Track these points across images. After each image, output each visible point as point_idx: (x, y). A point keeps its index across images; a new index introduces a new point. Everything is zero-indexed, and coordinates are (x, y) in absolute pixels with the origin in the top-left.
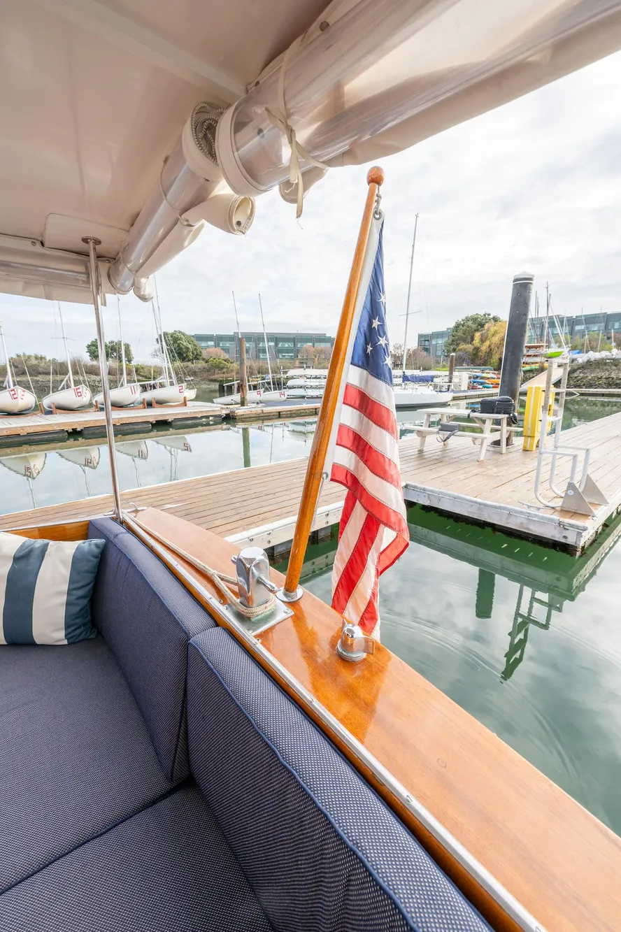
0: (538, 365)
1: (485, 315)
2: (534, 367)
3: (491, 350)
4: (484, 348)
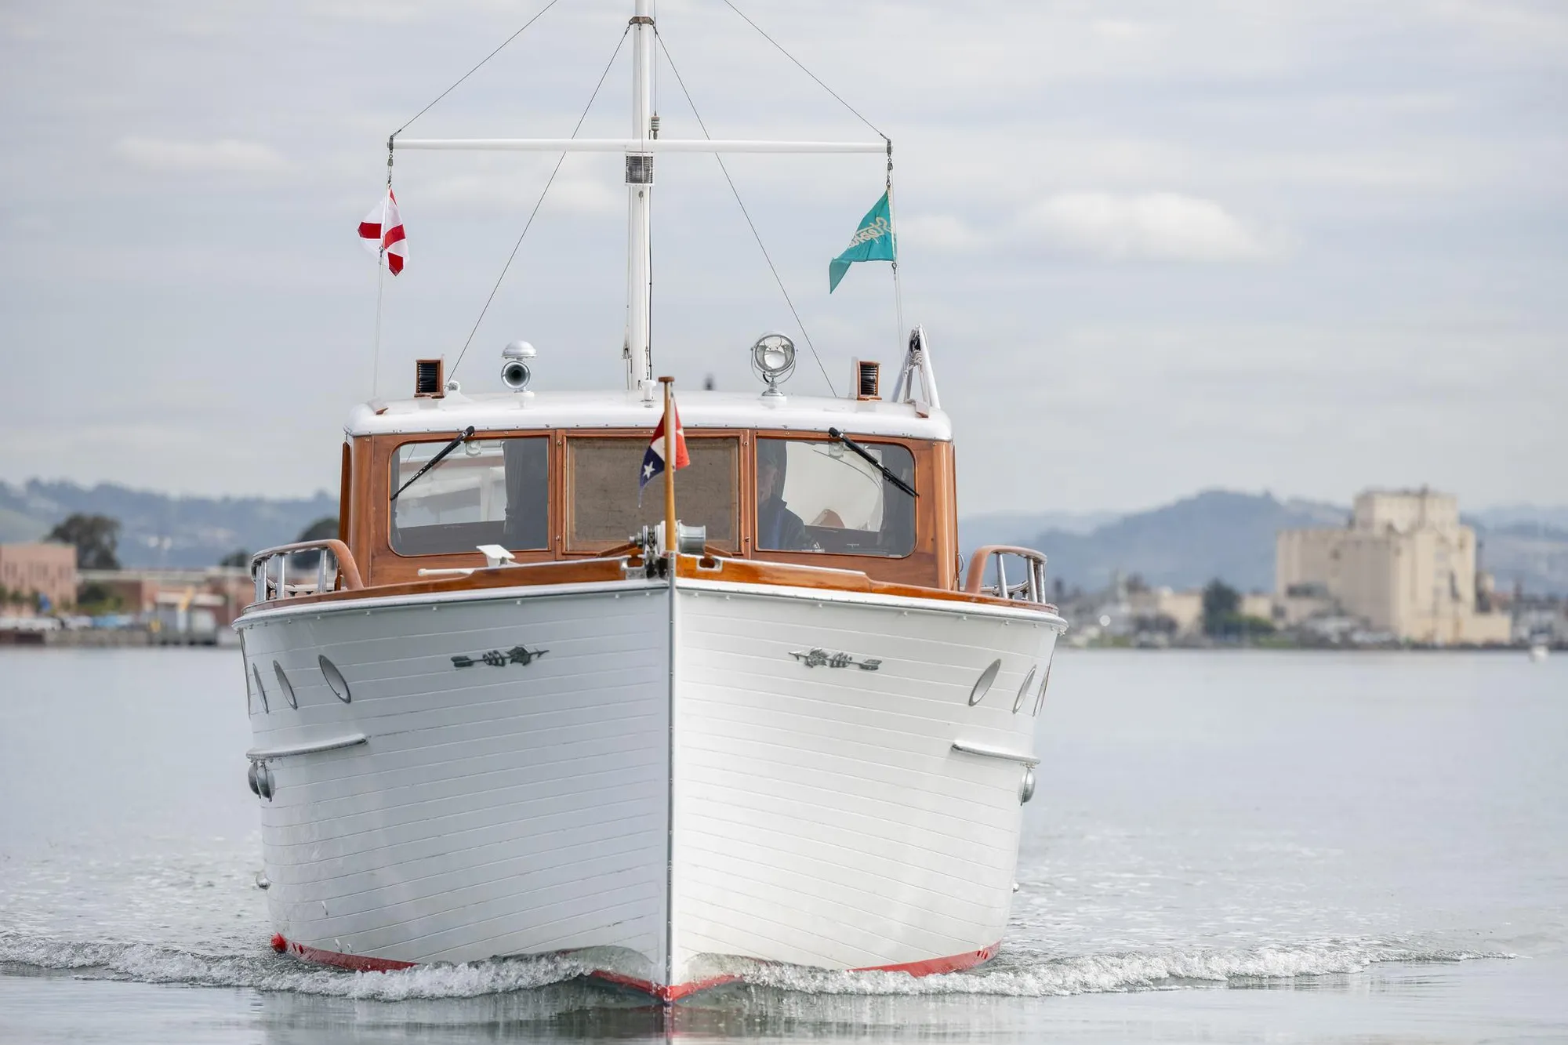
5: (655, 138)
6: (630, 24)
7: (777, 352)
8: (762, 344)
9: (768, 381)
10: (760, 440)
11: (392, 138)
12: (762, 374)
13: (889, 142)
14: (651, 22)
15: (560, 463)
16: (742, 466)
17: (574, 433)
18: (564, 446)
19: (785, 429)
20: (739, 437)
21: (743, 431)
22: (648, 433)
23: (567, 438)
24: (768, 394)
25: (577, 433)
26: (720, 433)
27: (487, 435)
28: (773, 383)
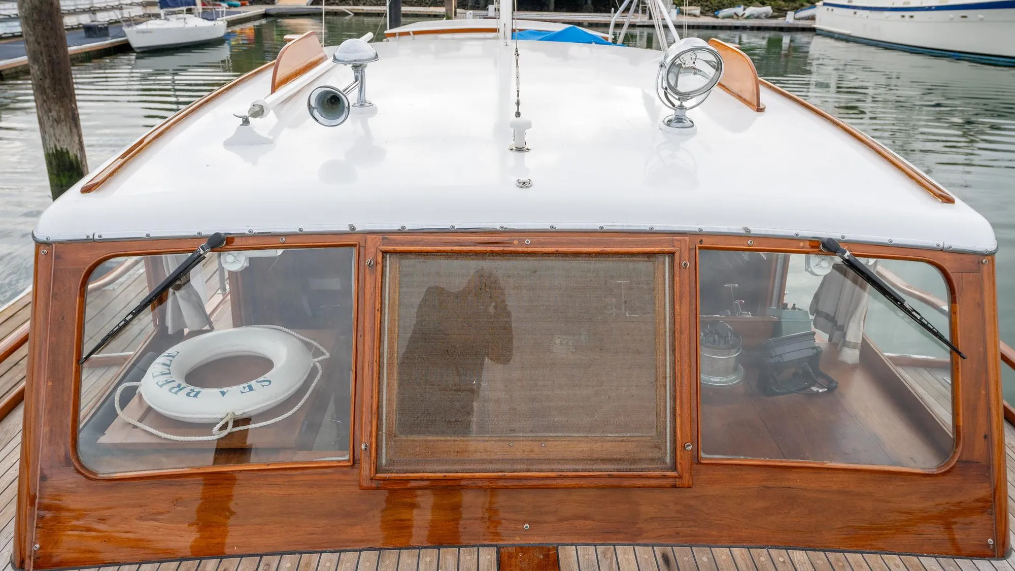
8: (678, 62)
9: (674, 105)
10: (702, 251)
15: (373, 300)
16: (677, 307)
17: (397, 244)
18: (379, 267)
19: (747, 235)
20: (673, 253)
21: (680, 241)
22: (521, 243)
23: (384, 253)
24: (673, 124)
25: (403, 245)
26: (642, 246)
27: (251, 242)
28: (681, 107)
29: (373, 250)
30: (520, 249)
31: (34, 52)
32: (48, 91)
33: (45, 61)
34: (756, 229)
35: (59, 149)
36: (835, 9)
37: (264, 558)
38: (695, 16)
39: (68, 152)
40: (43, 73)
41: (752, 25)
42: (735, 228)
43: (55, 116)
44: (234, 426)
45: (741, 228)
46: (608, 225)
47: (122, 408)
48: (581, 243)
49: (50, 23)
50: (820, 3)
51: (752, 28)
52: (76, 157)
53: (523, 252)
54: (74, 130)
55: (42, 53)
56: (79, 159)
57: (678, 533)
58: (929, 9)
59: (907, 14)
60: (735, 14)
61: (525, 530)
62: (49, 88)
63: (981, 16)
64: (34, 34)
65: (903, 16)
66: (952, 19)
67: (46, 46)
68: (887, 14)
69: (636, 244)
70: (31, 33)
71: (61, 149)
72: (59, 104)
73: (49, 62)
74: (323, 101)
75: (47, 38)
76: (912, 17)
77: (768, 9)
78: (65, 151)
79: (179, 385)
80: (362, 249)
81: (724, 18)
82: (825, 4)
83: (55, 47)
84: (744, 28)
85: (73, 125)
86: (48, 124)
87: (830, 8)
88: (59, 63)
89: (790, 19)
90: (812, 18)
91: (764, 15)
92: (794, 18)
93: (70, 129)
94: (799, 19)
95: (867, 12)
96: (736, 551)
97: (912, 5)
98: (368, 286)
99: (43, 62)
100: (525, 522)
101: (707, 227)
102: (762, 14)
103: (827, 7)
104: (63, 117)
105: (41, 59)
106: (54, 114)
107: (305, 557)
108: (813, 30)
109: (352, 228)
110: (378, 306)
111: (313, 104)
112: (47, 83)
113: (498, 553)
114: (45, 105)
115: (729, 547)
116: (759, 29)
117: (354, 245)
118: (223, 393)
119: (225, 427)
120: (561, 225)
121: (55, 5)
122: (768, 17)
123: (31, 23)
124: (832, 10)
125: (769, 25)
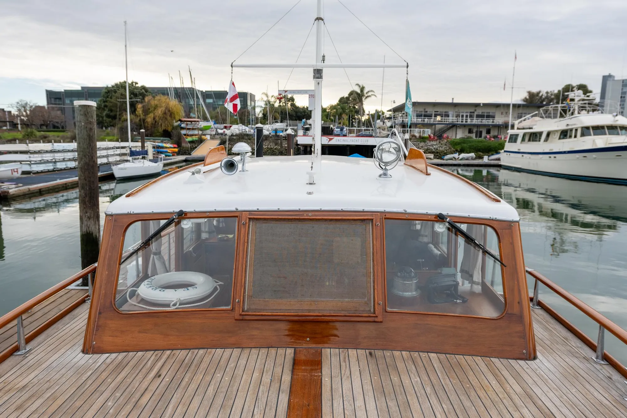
0: (197, 137)
1: (132, 83)
2: (195, 138)
3: (156, 122)
4: (149, 119)
5: (324, 62)
6: (315, 20)
7: (389, 152)
8: (381, 148)
9: (382, 168)
10: (386, 220)
11: (232, 63)
12: (378, 163)
13: (407, 64)
14: (323, 20)
15: (244, 238)
16: (375, 242)
17: (255, 216)
18: (247, 225)
19: (405, 213)
20: (373, 219)
21: (376, 215)
22: (307, 215)
23: (250, 219)
24: (382, 176)
25: (257, 216)
26: (359, 216)
27: (194, 215)
28: (386, 169)
29: (245, 218)
30: (307, 217)
31: (83, 184)
32: (87, 203)
33: (87, 189)
34: (409, 211)
35: (88, 232)
36: (511, 154)
37: (191, 350)
38: (431, 159)
39: (92, 234)
40: (86, 194)
41: (464, 163)
42: (400, 210)
43: (89, 216)
44: (179, 305)
45: (402, 210)
46: (345, 208)
47: (130, 298)
48: (333, 215)
49: (92, 170)
50: (503, 151)
51: (464, 165)
52: (96, 236)
53: (308, 219)
54: (97, 222)
55: (86, 185)
56: (97, 237)
57: (377, 344)
58: (564, 153)
59: (552, 156)
60: (454, 157)
61: (308, 341)
62: (88, 201)
63: (594, 156)
64: (84, 176)
65: (550, 157)
66: (578, 158)
67: (89, 181)
68: (541, 156)
69: (356, 216)
70: (83, 175)
71: (89, 232)
72: (91, 209)
73: (89, 189)
74: (227, 165)
75: (90, 178)
76: (555, 157)
77: (473, 155)
78: (91, 233)
79: (156, 288)
80: (240, 218)
81: (447, 160)
82: (505, 151)
83: (93, 182)
84: (459, 165)
85: (96, 220)
86: (85, 219)
87: (508, 153)
88: (94, 189)
89: (486, 160)
90: (499, 159)
91: (471, 158)
92: (488, 159)
93: (95, 222)
94: (491, 160)
95: (529, 155)
96: (404, 353)
97: (554, 151)
98: (242, 232)
99: (86, 189)
100: (307, 337)
101: (388, 210)
102: (469, 157)
103: (506, 153)
104: (92, 216)
105: (86, 187)
106: (88, 214)
107: (209, 350)
108: (500, 166)
109: (237, 209)
110: (246, 241)
111: (223, 165)
112: (87, 199)
113: (295, 350)
114: (84, 210)
115: (401, 351)
116: (468, 165)
117: (237, 217)
118: (176, 291)
119: (174, 305)
120: (324, 208)
121: (96, 162)
122: (472, 159)
123: (83, 171)
124: (510, 155)
125: (474, 164)
